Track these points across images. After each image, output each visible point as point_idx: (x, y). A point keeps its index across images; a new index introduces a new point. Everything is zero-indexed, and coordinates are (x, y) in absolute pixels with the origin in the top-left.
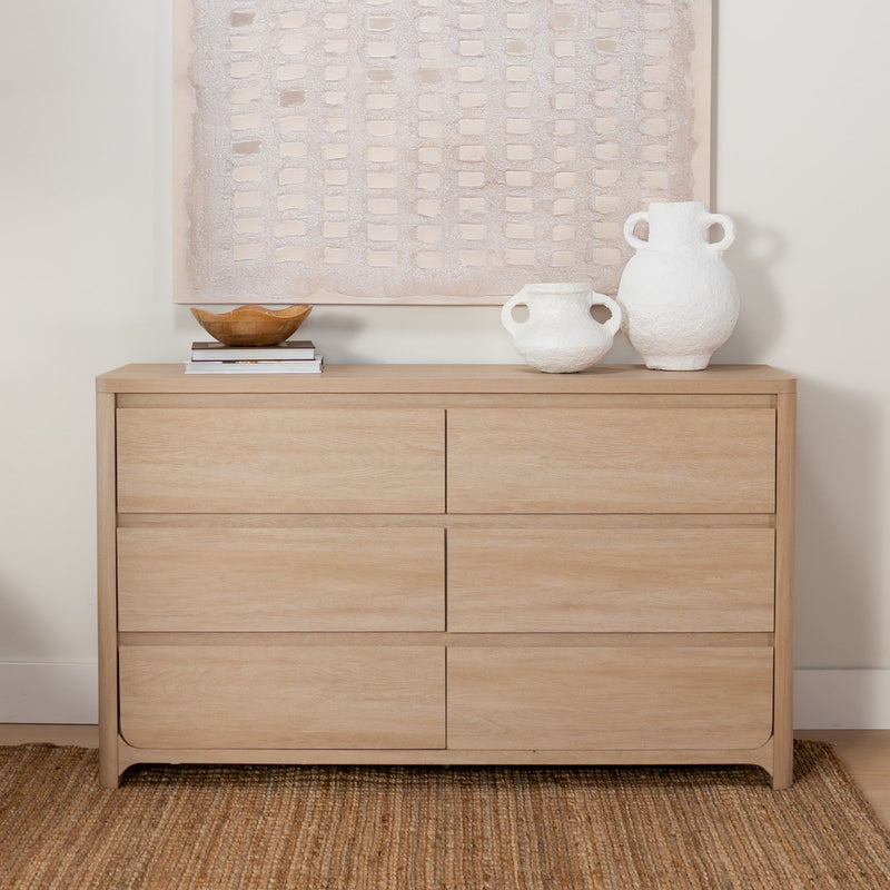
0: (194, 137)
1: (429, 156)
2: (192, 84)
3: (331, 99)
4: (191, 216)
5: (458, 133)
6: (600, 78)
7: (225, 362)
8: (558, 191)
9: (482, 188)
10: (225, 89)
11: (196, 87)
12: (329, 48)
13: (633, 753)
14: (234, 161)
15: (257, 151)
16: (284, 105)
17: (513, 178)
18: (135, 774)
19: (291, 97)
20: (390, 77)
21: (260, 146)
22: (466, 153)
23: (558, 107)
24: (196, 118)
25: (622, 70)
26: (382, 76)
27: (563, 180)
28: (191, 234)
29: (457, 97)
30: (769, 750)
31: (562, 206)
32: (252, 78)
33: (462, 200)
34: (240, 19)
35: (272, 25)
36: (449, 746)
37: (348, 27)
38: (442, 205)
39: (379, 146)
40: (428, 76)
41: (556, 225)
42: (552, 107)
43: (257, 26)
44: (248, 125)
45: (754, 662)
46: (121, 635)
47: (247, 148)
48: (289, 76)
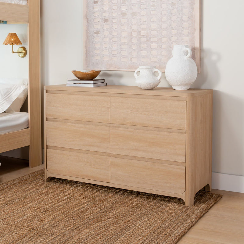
0: (87, 31)
1: (135, 34)
2: (87, 18)
3: (114, 20)
4: (86, 49)
5: (140, 28)
6: (172, 13)
7: (74, 83)
8: (163, 42)
9: (146, 42)
10: (93, 19)
11: (87, 19)
12: (113, 8)
13: (152, 190)
14: (94, 36)
15: (99, 33)
16: (104, 22)
17: (153, 39)
19: (106, 20)
20: (126, 15)
21: (100, 32)
22: (142, 33)
23: (163, 21)
24: (87, 26)
25: (178, 11)
26: (124, 14)
27: (164, 40)
28: (86, 53)
29: (140, 19)
30: (184, 195)
31: (164, 46)
32: (98, 16)
33: (141, 45)
34: (96, 2)
35: (102, 3)
36: (111, 182)
37: (117, 3)
38: (137, 46)
39: (124, 32)
40: (134, 14)
41: (162, 51)
42: (161, 21)
43: (99, 4)
44: (97, 27)
45: (181, 170)
46: (47, 146)
47: (97, 33)
48: (105, 15)
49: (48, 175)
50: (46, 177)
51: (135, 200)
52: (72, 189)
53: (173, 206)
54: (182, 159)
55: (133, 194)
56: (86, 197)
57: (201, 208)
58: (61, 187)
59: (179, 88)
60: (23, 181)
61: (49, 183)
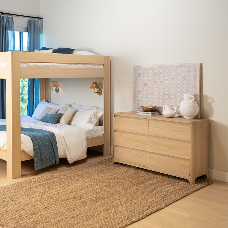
0: (134, 90)
1: (161, 94)
3: (150, 85)
5: (165, 90)
6: (183, 83)
7: (141, 113)
8: (177, 99)
9: (167, 98)
10: (138, 84)
11: (135, 83)
12: (150, 78)
14: (138, 93)
17: (171, 97)
18: (116, 163)
19: (145, 85)
22: (165, 93)
24: (135, 87)
25: (186, 82)
26: (156, 82)
29: (165, 85)
30: (189, 178)
32: (141, 82)
33: (165, 100)
34: (140, 74)
36: (148, 167)
37: (152, 75)
38: (162, 100)
39: (155, 92)
40: (161, 82)
42: (177, 87)
43: (142, 75)
44: (140, 88)
45: (187, 163)
46: (114, 145)
47: (140, 92)
48: (145, 82)
49: (114, 161)
50: (113, 162)
51: (162, 178)
52: (128, 169)
53: (182, 183)
54: (188, 158)
55: (161, 175)
56: (135, 174)
57: (198, 186)
58: (122, 167)
59: (188, 118)
60: (101, 163)
61: (115, 165)
